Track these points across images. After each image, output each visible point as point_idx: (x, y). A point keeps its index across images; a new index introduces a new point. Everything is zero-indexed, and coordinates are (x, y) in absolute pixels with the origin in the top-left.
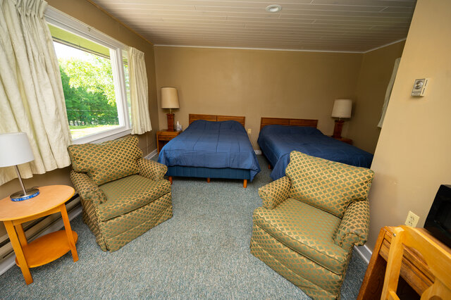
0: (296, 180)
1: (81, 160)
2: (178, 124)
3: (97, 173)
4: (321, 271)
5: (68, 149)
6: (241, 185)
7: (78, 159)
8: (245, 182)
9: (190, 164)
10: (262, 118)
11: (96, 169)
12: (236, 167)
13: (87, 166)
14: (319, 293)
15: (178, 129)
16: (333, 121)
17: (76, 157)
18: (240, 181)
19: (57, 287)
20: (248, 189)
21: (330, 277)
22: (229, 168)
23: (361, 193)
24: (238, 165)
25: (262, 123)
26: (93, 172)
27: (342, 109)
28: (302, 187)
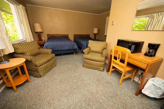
0: (91, 47)
1: (20, 49)
2: (43, 38)
3: (27, 54)
4: (101, 63)
5: (13, 45)
6: (73, 55)
7: (18, 49)
8: (74, 53)
9: (57, 50)
10: (74, 35)
11: (26, 52)
12: (72, 49)
13: (23, 51)
14: (101, 68)
15: (43, 40)
16: (94, 34)
17: (17, 48)
18: (73, 53)
19: (29, 89)
20: (76, 55)
21: (102, 64)
22: (70, 49)
23: (105, 47)
24: (73, 48)
25: (74, 36)
26: (25, 53)
27: (96, 31)
28: (93, 49)
